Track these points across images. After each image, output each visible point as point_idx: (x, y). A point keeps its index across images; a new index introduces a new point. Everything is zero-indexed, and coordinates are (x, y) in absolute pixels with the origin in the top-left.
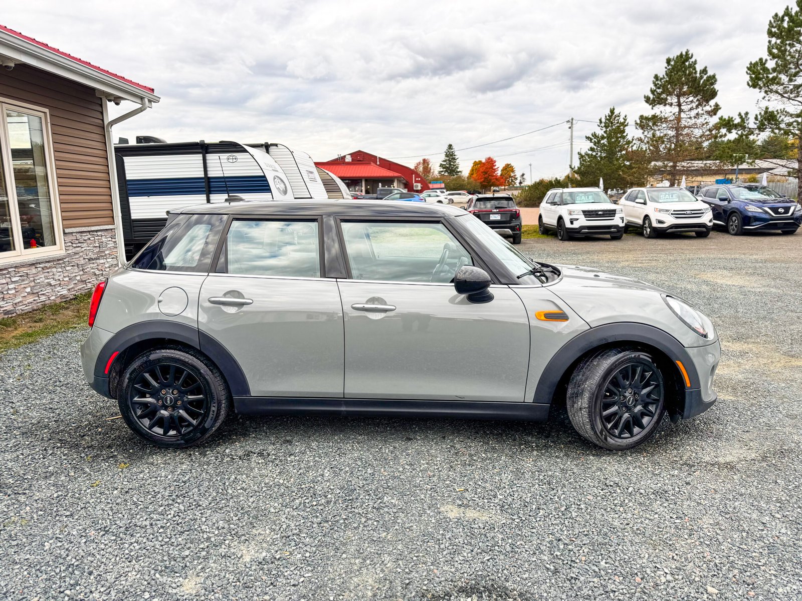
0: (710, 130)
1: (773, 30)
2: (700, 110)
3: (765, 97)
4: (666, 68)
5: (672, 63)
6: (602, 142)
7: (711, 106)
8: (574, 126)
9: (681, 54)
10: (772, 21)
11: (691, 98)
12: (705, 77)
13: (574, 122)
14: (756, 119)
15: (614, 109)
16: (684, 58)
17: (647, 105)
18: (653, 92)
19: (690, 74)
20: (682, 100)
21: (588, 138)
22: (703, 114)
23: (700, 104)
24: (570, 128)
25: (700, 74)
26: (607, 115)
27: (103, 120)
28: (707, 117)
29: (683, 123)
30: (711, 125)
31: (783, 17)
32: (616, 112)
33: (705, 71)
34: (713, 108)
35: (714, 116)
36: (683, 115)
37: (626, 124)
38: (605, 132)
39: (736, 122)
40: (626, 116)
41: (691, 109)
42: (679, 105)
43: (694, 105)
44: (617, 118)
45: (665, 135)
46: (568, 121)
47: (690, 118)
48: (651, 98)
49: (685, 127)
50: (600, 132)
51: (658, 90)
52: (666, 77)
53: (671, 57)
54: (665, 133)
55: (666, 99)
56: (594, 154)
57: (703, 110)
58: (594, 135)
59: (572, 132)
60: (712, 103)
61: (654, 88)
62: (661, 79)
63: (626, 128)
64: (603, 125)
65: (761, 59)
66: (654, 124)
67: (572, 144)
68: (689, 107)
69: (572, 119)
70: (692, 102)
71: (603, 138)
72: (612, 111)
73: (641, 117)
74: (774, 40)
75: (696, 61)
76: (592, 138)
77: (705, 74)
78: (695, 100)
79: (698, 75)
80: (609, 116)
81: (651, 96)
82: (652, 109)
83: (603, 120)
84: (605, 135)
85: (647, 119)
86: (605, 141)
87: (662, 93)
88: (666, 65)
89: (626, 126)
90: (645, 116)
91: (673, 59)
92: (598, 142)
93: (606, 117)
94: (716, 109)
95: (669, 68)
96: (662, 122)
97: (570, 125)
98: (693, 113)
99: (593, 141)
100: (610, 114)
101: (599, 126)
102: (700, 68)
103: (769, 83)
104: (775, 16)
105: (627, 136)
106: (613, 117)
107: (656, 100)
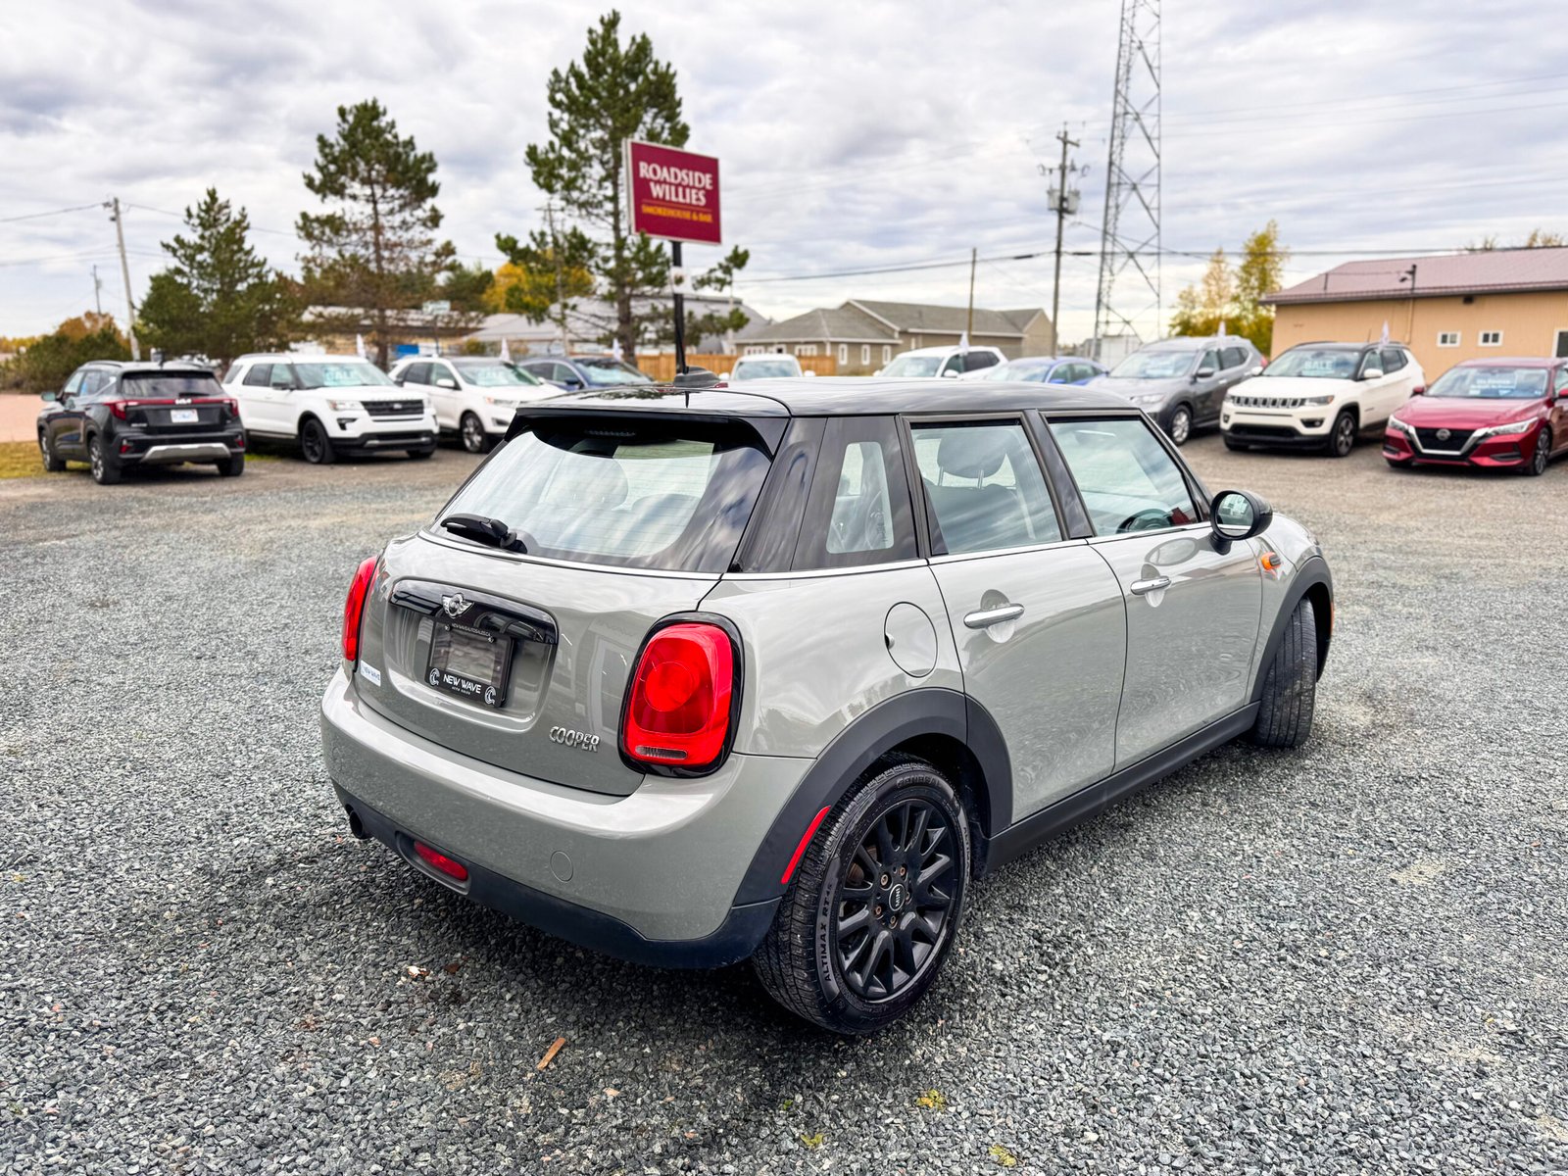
0: (438, 254)
1: (557, 96)
2: (406, 215)
3: (561, 208)
4: (339, 125)
5: (350, 118)
6: (199, 258)
7: (425, 211)
8: (123, 217)
9: (364, 103)
10: (553, 82)
11: (391, 192)
12: (415, 154)
13: (121, 207)
15: (214, 191)
16: (369, 113)
17: (310, 193)
18: (321, 169)
19: (388, 144)
20: (378, 191)
21: (167, 246)
22: (414, 223)
23: (407, 204)
24: (113, 219)
25: (405, 147)
26: (202, 202)
28: (422, 229)
30: (438, 245)
31: (568, 78)
32: (221, 199)
33: (410, 144)
34: (429, 214)
35: (436, 230)
36: (382, 220)
37: (244, 224)
38: (202, 237)
39: (521, 245)
40: (243, 209)
41: (391, 212)
42: (373, 200)
43: (397, 204)
44: (226, 211)
45: (355, 256)
46: (107, 205)
47: (394, 228)
48: (317, 182)
49: (390, 246)
50: (192, 237)
51: (330, 167)
52: (342, 142)
53: (347, 106)
54: (355, 251)
55: (343, 186)
56: (185, 281)
57: (412, 216)
58: (178, 239)
59: (119, 230)
60: (429, 203)
61: (321, 161)
62: (333, 145)
63: (246, 233)
64: (196, 221)
66: (337, 232)
67: (123, 256)
68: (391, 206)
69: (116, 201)
70: (393, 198)
71: (201, 249)
72: (212, 195)
73: (304, 216)
74: (557, 113)
75: (394, 122)
76: (174, 244)
77: (414, 150)
78: (398, 196)
79: (400, 149)
80: (206, 204)
81: (318, 177)
83: (195, 211)
84: (205, 243)
85: (317, 220)
86: (204, 257)
87: (339, 172)
88: (339, 119)
89: (247, 228)
90: (312, 215)
91: (351, 111)
92: (191, 259)
93: (199, 205)
94: (435, 219)
95: (346, 126)
96: (349, 231)
97: (113, 214)
98: (397, 219)
99: (179, 253)
100: (208, 199)
101: (188, 223)
102: (403, 137)
103: (570, 185)
104: (556, 73)
105: (252, 248)
106: (216, 208)
107: (328, 186)
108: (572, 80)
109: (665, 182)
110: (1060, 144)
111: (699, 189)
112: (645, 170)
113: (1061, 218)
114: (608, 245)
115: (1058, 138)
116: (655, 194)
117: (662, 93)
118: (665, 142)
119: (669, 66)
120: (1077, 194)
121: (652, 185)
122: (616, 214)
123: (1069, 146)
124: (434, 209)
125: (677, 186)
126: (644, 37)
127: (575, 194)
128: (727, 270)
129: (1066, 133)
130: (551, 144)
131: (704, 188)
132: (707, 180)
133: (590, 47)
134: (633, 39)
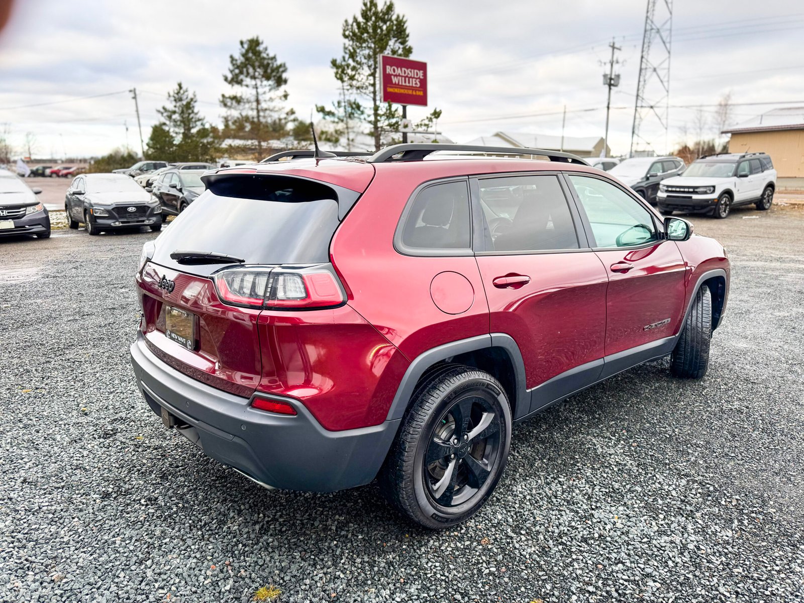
0: (287, 114)
1: (347, 33)
2: (272, 94)
4: (240, 49)
5: (246, 46)
7: (281, 92)
8: (138, 97)
9: (252, 38)
10: (345, 26)
11: (265, 83)
12: (276, 64)
13: (137, 92)
15: (181, 84)
16: (254, 44)
17: (226, 84)
18: (231, 71)
19: (264, 58)
20: (259, 83)
21: (159, 111)
22: (276, 98)
23: (272, 89)
24: (133, 98)
25: (272, 60)
26: (175, 89)
28: (279, 101)
29: (264, 105)
30: (287, 109)
31: (352, 24)
32: (184, 87)
33: (274, 58)
34: (283, 93)
35: (286, 102)
36: (260, 98)
37: (195, 100)
38: (175, 106)
40: (195, 92)
41: (265, 93)
42: (256, 87)
43: (267, 89)
44: (186, 94)
46: (131, 91)
48: (229, 78)
49: (264, 110)
50: (170, 106)
51: (235, 71)
52: (242, 59)
53: (244, 40)
54: (247, 113)
55: (242, 80)
56: (167, 128)
57: (275, 94)
58: (164, 108)
59: (136, 103)
60: (283, 88)
61: (231, 68)
62: (237, 60)
63: (195, 104)
64: (172, 99)
66: (238, 103)
67: (138, 117)
68: (264, 90)
69: (135, 89)
70: (266, 85)
71: (174, 112)
72: (180, 86)
73: (223, 96)
75: (267, 47)
76: (162, 110)
77: (276, 61)
78: (268, 84)
79: (270, 61)
80: (177, 90)
81: (230, 76)
82: (232, 88)
83: (172, 94)
84: (177, 109)
85: (230, 98)
86: (176, 117)
87: (240, 73)
88: (240, 46)
89: (195, 102)
90: (227, 95)
91: (246, 43)
92: (170, 117)
93: (174, 91)
94: (286, 96)
95: (244, 51)
96: (244, 103)
97: (133, 96)
98: (268, 96)
99: (164, 115)
100: (178, 87)
101: (168, 99)
102: (271, 55)
103: (352, 78)
104: (346, 21)
105: (198, 112)
106: (182, 92)
107: (235, 80)
108: (355, 24)
109: (399, 75)
110: (611, 49)
111: (417, 79)
112: (389, 70)
113: (610, 89)
114: (370, 108)
115: (610, 46)
116: (394, 82)
117: (400, 31)
118: (400, 55)
119: (403, 16)
120: (618, 76)
121: (393, 77)
122: (374, 92)
123: (615, 50)
124: (285, 91)
125: (405, 77)
126: (391, 2)
127: (354, 83)
128: (430, 120)
129: (614, 43)
130: (344, 58)
131: (419, 78)
132: (421, 74)
133: (364, 8)
134: (386, 3)
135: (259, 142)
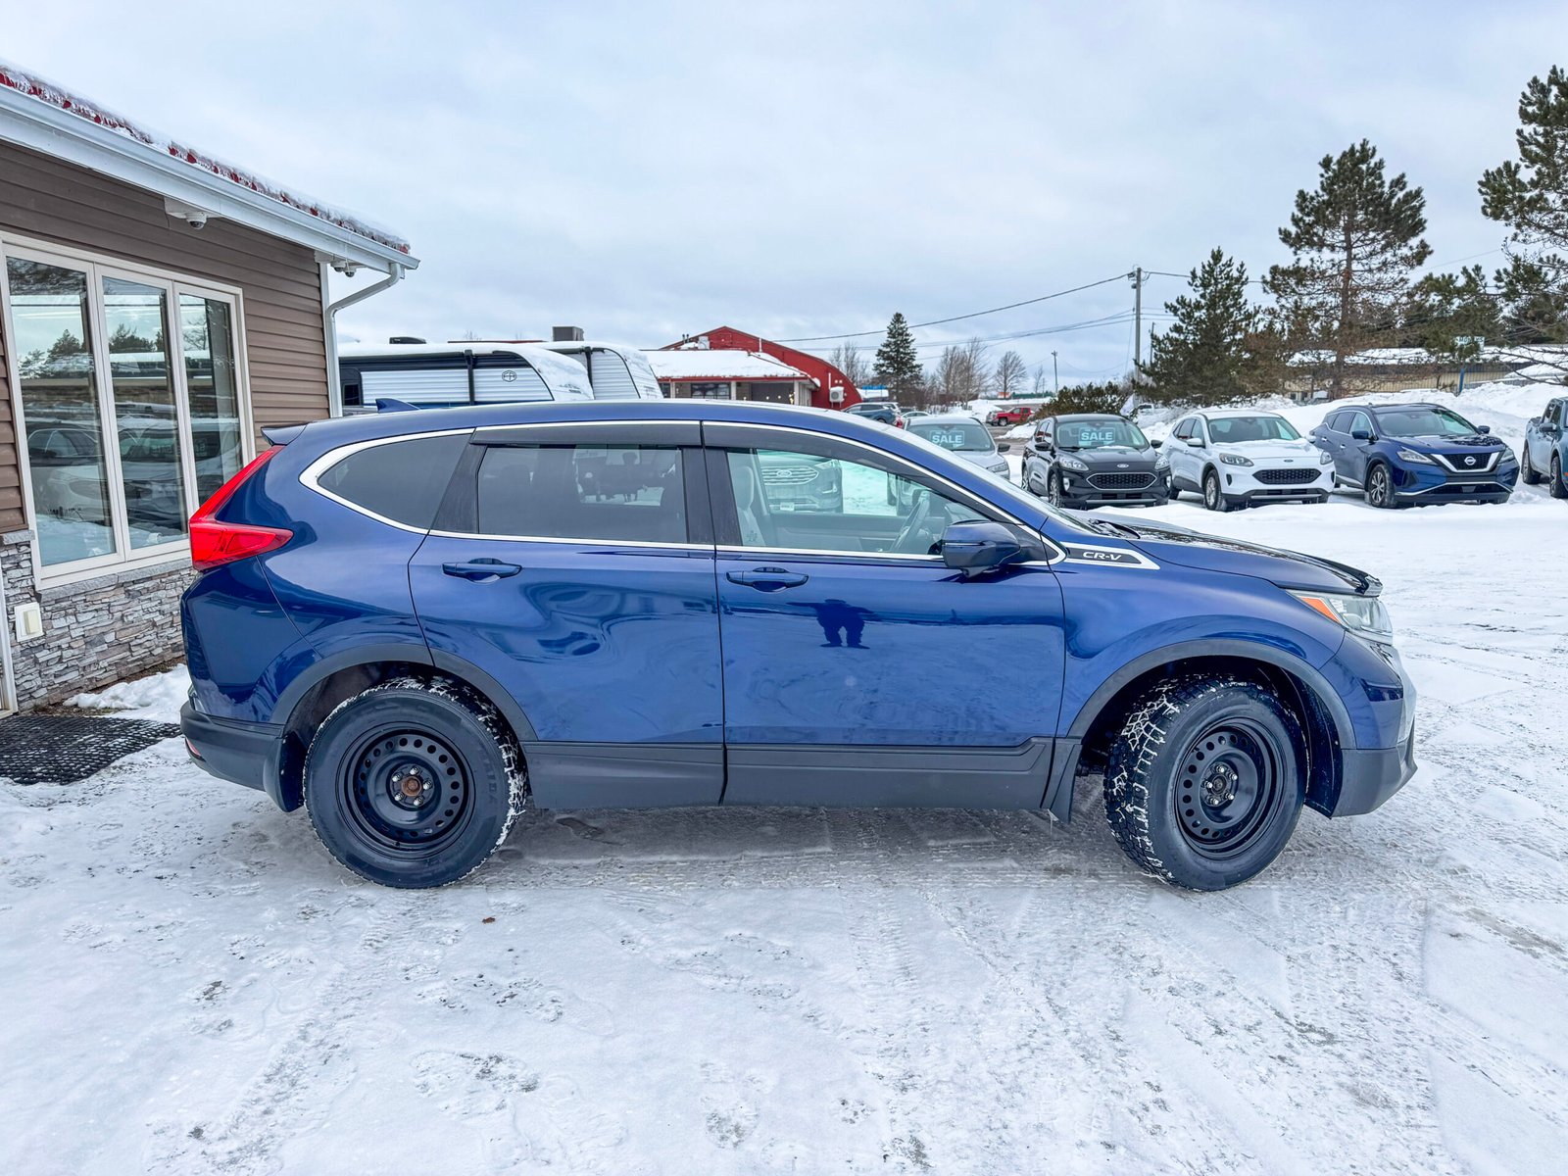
0: (1410, 295)
1: (1530, 109)
2: (1389, 255)
3: (1516, 235)
4: (1322, 176)
5: (1334, 166)
6: (1197, 314)
7: (1411, 248)
8: (1142, 283)
9: (1353, 148)
10: (1528, 93)
11: (1372, 235)
12: (1401, 195)
13: (1143, 275)
14: (1498, 279)
15: (1220, 252)
16: (1358, 157)
17: (1286, 247)
18: (1296, 221)
19: (1370, 187)
20: (1354, 237)
21: (1169, 307)
22: (1396, 263)
23: (1389, 245)
24: (1134, 287)
25: (1391, 187)
26: (1206, 263)
27: (321, 302)
28: (1402, 268)
29: (1356, 281)
30: (1411, 284)
31: (1547, 85)
32: (1224, 258)
34: (1415, 251)
35: (1418, 268)
36: (1355, 266)
38: (1203, 296)
39: (1458, 284)
40: (1242, 266)
41: (1372, 254)
42: (1348, 248)
43: (1378, 247)
44: (1226, 270)
45: (1321, 305)
46: (1131, 275)
47: (1370, 271)
49: (1356, 291)
50: (1193, 296)
51: (1307, 219)
52: (1321, 193)
53: (1332, 155)
54: (1320, 300)
55: (1320, 238)
56: (1182, 337)
57: (1395, 255)
58: (1182, 302)
59: (1138, 295)
60: (1414, 242)
61: (1298, 214)
62: (1312, 198)
63: (1244, 287)
64: (1198, 282)
65: (1507, 165)
66: (1299, 283)
67: (1138, 319)
68: (1368, 249)
69: (1139, 270)
70: (1373, 240)
71: (1198, 307)
73: (1275, 270)
74: (1529, 128)
75: (1381, 162)
76: (1178, 306)
77: (1401, 189)
78: (1380, 237)
79: (1386, 189)
80: (1209, 265)
81: (1293, 230)
82: (1295, 253)
83: (1199, 273)
84: (1203, 302)
86: (1202, 314)
87: (1316, 222)
88: (1322, 171)
89: (1243, 284)
90: (1282, 268)
91: (1336, 159)
92: (1189, 316)
93: (1204, 267)
94: (1422, 254)
95: (1328, 175)
96: (1314, 280)
97: (1135, 282)
98: (1376, 262)
99: (1179, 313)
100: (1212, 262)
101: (1191, 284)
102: (1391, 177)
103: (1525, 208)
104: (1532, 83)
105: (1245, 303)
106: (1218, 268)
107: (1305, 238)
108: (1555, 90)
124: (1423, 245)
135: (1340, 356)
